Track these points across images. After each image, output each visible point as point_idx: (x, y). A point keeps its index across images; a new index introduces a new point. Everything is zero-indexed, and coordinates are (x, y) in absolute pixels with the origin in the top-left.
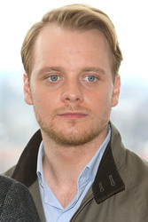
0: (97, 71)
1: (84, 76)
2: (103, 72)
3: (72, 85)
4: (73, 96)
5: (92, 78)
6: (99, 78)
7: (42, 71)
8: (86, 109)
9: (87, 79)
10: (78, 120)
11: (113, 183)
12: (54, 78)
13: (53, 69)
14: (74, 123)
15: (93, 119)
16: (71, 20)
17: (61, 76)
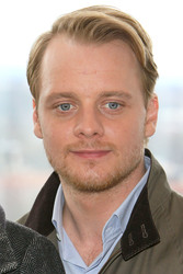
0: (120, 95)
1: (103, 103)
2: (128, 96)
3: (88, 116)
4: (88, 130)
5: (114, 105)
6: (123, 105)
7: (50, 98)
8: (109, 144)
9: (107, 106)
10: (97, 159)
11: (145, 234)
12: (65, 106)
13: (63, 95)
14: (92, 164)
15: (118, 155)
16: (84, 31)
17: (74, 104)
